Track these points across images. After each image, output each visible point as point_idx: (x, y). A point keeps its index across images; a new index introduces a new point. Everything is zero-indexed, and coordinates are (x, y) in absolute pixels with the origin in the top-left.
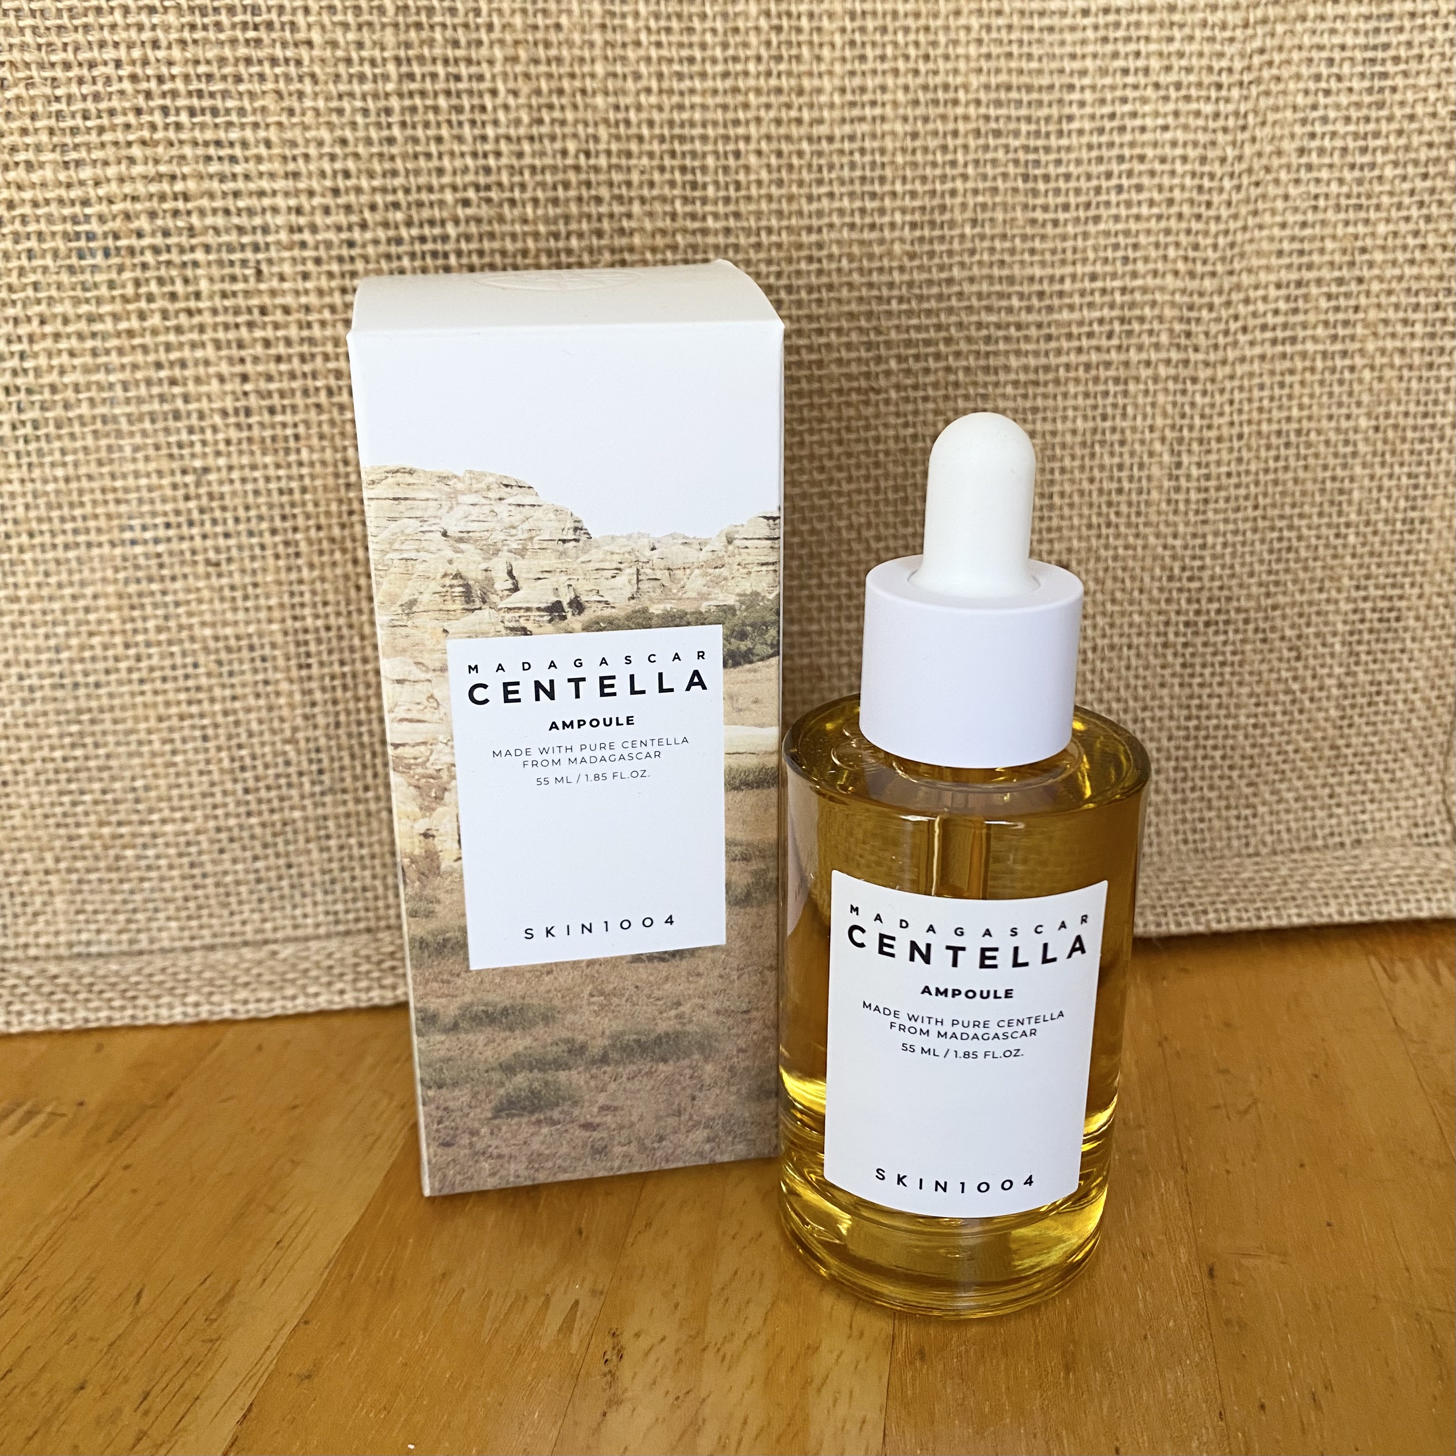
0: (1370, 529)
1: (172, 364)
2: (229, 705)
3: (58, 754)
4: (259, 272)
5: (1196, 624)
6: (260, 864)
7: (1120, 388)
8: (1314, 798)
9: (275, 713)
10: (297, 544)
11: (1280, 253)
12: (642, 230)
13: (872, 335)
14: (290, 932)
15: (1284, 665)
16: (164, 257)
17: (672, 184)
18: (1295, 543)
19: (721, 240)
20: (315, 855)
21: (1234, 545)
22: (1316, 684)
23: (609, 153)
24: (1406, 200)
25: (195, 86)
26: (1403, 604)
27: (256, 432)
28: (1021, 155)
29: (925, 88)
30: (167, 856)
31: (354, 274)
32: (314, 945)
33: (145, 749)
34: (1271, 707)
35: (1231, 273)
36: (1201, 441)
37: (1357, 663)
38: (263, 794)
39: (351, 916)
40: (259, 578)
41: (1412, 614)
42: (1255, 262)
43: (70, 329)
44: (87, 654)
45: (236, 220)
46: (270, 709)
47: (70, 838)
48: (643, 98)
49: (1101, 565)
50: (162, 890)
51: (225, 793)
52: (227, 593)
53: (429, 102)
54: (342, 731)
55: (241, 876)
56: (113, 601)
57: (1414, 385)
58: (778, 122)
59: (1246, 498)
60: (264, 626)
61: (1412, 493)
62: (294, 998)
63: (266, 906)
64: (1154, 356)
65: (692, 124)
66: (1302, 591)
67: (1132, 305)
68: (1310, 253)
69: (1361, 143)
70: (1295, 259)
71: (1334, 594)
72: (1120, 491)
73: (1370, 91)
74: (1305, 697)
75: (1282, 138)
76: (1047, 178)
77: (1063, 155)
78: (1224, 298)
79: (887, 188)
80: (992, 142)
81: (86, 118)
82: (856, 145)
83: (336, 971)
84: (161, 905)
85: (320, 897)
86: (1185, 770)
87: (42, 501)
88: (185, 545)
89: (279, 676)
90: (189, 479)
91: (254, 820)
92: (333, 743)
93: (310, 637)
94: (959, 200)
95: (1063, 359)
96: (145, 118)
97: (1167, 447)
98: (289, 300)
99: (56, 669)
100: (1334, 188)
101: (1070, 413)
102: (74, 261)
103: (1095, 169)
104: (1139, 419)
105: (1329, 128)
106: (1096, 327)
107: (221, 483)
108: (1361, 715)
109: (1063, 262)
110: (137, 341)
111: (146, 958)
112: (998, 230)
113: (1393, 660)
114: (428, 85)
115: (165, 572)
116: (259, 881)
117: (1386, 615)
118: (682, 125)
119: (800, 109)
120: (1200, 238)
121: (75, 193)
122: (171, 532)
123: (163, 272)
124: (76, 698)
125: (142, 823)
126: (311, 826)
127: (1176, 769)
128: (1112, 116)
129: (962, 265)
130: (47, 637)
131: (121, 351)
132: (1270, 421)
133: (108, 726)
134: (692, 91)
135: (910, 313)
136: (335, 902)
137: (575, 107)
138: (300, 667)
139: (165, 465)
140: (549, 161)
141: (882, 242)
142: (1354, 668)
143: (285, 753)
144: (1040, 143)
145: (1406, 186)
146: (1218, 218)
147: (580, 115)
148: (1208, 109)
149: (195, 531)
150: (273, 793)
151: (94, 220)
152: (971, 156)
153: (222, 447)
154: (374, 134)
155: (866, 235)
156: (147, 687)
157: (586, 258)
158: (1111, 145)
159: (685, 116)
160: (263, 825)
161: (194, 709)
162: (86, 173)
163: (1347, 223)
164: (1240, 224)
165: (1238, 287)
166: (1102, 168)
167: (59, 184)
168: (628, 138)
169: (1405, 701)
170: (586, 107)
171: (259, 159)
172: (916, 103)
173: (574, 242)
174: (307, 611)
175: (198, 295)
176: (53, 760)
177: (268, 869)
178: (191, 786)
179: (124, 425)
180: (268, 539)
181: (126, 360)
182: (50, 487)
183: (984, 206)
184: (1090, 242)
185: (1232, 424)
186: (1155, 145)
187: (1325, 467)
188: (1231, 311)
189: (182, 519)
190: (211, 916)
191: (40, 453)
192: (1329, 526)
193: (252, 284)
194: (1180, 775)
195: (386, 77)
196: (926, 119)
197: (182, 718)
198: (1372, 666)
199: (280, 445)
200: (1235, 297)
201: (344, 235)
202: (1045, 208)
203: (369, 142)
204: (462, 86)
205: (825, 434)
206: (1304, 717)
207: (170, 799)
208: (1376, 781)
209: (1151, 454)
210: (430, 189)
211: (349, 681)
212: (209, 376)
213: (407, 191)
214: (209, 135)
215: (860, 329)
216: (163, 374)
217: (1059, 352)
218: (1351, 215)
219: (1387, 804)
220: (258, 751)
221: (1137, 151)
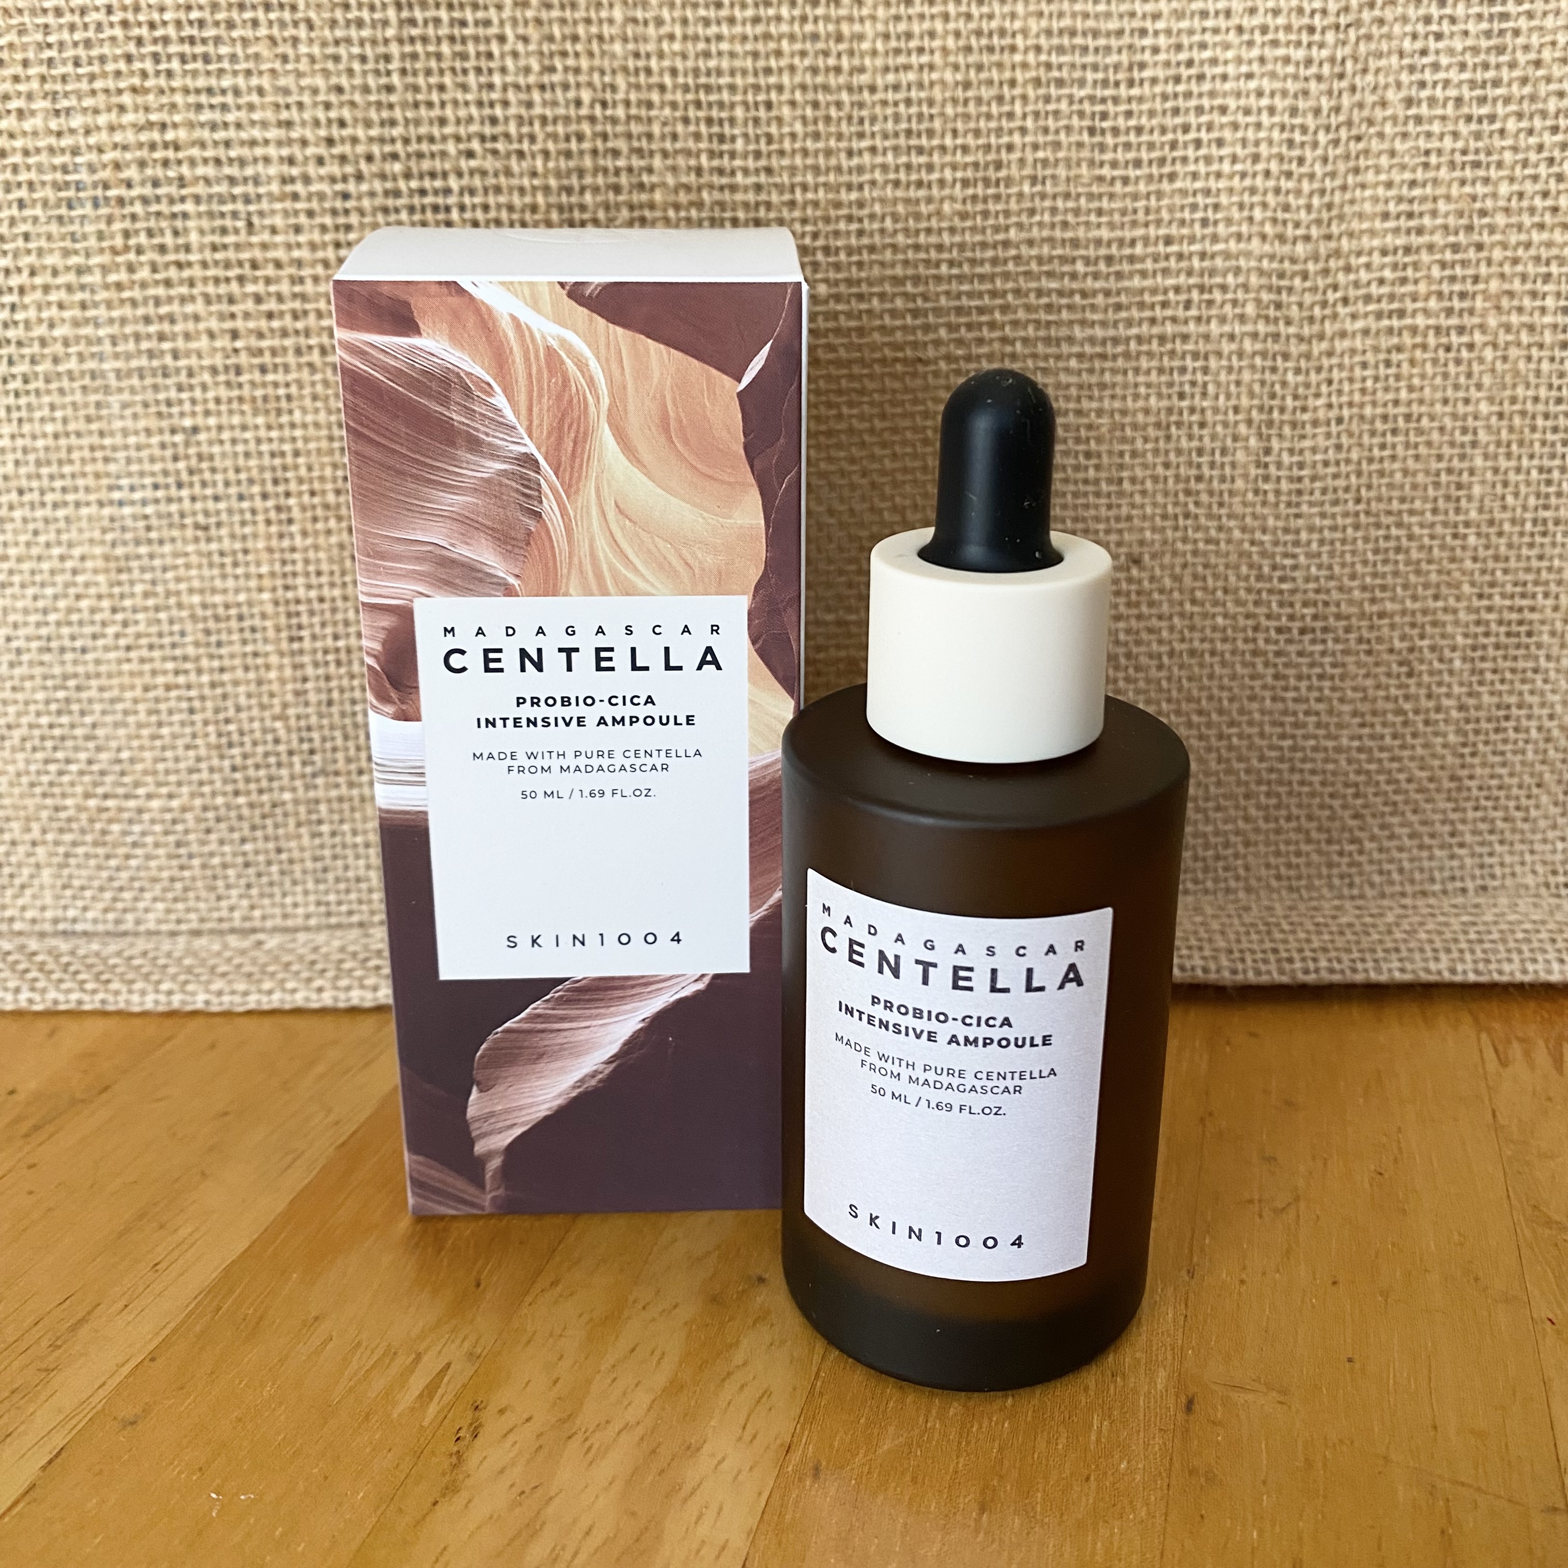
0: (1492, 530)
1: (161, 318)
2: (216, 677)
3: (44, 720)
4: (250, 225)
5: (1289, 630)
6: (248, 847)
7: (1199, 364)
8: (1432, 836)
9: (265, 688)
10: (289, 509)
11: (1386, 216)
12: (664, 185)
13: (919, 302)
14: (278, 922)
15: (1393, 682)
16: (154, 208)
17: (697, 136)
18: (1404, 542)
19: (751, 197)
20: (306, 841)
21: (1332, 543)
22: (1431, 704)
23: (627, 103)
24: (1533, 157)
25: (187, 31)
26: (1535, 616)
27: (246, 391)
28: (1087, 107)
29: (979, 33)
30: (154, 833)
31: (348, 228)
32: (302, 937)
33: (131, 719)
34: (1379, 729)
35: (1328, 237)
36: (1294, 425)
37: (1481, 683)
38: (251, 772)
39: (344, 908)
40: (250, 544)
41: (1546, 628)
42: (1355, 225)
43: (61, 280)
44: (75, 617)
45: (227, 170)
46: (260, 683)
47: (57, 809)
48: (665, 46)
49: (1179, 560)
50: (148, 868)
51: (212, 770)
52: (216, 558)
53: (431, 48)
54: (335, 710)
55: (228, 859)
56: (100, 563)
57: (1545, 366)
58: (815, 70)
59: (1347, 489)
60: (255, 595)
61: (1543, 489)
62: (270, 992)
63: (254, 892)
64: (1238, 329)
65: (719, 73)
66: (1415, 598)
67: (1212, 272)
68: (1421, 215)
69: (1478, 92)
70: (1403, 223)
71: (1452, 602)
72: (1199, 479)
73: (1488, 34)
74: (1420, 718)
75: (1386, 86)
76: (1115, 131)
77: (1134, 106)
78: (1321, 265)
79: (936, 142)
80: (1053, 91)
81: (77, 64)
82: (900, 96)
83: (319, 966)
84: (146, 884)
85: (310, 886)
86: (1278, 795)
87: (31, 457)
88: (174, 508)
89: (269, 648)
90: (179, 438)
91: (241, 800)
92: (325, 722)
93: (302, 608)
94: (1016, 155)
95: (1134, 331)
96: (137, 65)
97: (1253, 431)
98: (280, 254)
99: (44, 631)
100: (1448, 143)
101: (1142, 390)
102: (63, 211)
103: (1169, 121)
104: (1222, 398)
105: (1441, 75)
106: (1171, 295)
107: (211, 443)
108: (1486, 743)
109: (1134, 224)
110: (126, 294)
111: (129, 939)
112: (1061, 189)
113: (1523, 681)
114: (431, 31)
115: (154, 535)
116: (247, 865)
117: (1515, 628)
118: (708, 74)
119: (839, 55)
120: (1291, 199)
121: (66, 142)
122: (160, 494)
123: (152, 223)
124: (63, 663)
125: (127, 797)
126: (302, 809)
127: (1268, 795)
128: (1190, 63)
129: (1020, 226)
130: (35, 598)
131: (109, 305)
132: (1374, 404)
133: (93, 693)
134: (719, 38)
135: (961, 278)
136: (327, 892)
137: (591, 54)
138: (291, 639)
139: (153, 423)
140: (561, 111)
141: (929, 200)
142: (1476, 688)
143: (274, 730)
144: (1108, 92)
145: (1532, 140)
146: (1312, 176)
147: (597, 62)
148: (1299, 54)
149: (185, 493)
150: (262, 773)
151: (84, 170)
152: (1030, 108)
153: (212, 406)
154: (371, 81)
155: (912, 193)
156: (133, 654)
157: (601, 215)
158: (1188, 95)
159: (712, 63)
160: (251, 806)
161: (181, 679)
162: (77, 122)
163: (1463, 182)
164: (1338, 182)
165: (1337, 253)
166: (1179, 120)
167: (50, 132)
168: (650, 87)
169: (1540, 729)
170: (603, 53)
171: (251, 107)
172: (968, 49)
173: (588, 198)
174: (300, 581)
175: (188, 248)
176: (39, 726)
177: (257, 852)
178: (177, 760)
179: (113, 381)
180: (258, 503)
181: (115, 314)
182: (40, 443)
183: (1045, 162)
184: (1165, 202)
185: (1330, 406)
186: (1238, 95)
187: (1440, 458)
188: (1329, 280)
189: (171, 480)
190: (198, 899)
191: (29, 407)
192: (1445, 524)
193: (243, 237)
194: (1273, 801)
195: (385, 23)
196: (980, 68)
197: (168, 688)
198: (1498, 687)
199: (272, 405)
200: (1332, 264)
201: (339, 187)
202: (1114, 164)
203: (366, 90)
204: (467, 32)
205: (866, 408)
206: (1418, 741)
207: (155, 773)
208: (1505, 820)
209: (1235, 438)
210: (432, 140)
211: (343, 656)
212: (198, 332)
213: (406, 141)
214: (201, 82)
215: (905, 295)
216: (152, 329)
217: (1129, 323)
218: (1468, 173)
219: (1518, 847)
220: (246, 727)
221: (1218, 102)
